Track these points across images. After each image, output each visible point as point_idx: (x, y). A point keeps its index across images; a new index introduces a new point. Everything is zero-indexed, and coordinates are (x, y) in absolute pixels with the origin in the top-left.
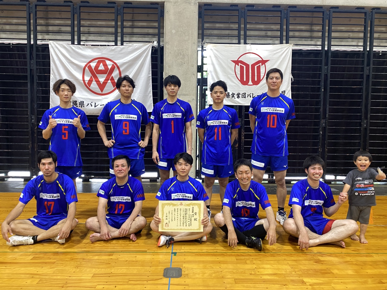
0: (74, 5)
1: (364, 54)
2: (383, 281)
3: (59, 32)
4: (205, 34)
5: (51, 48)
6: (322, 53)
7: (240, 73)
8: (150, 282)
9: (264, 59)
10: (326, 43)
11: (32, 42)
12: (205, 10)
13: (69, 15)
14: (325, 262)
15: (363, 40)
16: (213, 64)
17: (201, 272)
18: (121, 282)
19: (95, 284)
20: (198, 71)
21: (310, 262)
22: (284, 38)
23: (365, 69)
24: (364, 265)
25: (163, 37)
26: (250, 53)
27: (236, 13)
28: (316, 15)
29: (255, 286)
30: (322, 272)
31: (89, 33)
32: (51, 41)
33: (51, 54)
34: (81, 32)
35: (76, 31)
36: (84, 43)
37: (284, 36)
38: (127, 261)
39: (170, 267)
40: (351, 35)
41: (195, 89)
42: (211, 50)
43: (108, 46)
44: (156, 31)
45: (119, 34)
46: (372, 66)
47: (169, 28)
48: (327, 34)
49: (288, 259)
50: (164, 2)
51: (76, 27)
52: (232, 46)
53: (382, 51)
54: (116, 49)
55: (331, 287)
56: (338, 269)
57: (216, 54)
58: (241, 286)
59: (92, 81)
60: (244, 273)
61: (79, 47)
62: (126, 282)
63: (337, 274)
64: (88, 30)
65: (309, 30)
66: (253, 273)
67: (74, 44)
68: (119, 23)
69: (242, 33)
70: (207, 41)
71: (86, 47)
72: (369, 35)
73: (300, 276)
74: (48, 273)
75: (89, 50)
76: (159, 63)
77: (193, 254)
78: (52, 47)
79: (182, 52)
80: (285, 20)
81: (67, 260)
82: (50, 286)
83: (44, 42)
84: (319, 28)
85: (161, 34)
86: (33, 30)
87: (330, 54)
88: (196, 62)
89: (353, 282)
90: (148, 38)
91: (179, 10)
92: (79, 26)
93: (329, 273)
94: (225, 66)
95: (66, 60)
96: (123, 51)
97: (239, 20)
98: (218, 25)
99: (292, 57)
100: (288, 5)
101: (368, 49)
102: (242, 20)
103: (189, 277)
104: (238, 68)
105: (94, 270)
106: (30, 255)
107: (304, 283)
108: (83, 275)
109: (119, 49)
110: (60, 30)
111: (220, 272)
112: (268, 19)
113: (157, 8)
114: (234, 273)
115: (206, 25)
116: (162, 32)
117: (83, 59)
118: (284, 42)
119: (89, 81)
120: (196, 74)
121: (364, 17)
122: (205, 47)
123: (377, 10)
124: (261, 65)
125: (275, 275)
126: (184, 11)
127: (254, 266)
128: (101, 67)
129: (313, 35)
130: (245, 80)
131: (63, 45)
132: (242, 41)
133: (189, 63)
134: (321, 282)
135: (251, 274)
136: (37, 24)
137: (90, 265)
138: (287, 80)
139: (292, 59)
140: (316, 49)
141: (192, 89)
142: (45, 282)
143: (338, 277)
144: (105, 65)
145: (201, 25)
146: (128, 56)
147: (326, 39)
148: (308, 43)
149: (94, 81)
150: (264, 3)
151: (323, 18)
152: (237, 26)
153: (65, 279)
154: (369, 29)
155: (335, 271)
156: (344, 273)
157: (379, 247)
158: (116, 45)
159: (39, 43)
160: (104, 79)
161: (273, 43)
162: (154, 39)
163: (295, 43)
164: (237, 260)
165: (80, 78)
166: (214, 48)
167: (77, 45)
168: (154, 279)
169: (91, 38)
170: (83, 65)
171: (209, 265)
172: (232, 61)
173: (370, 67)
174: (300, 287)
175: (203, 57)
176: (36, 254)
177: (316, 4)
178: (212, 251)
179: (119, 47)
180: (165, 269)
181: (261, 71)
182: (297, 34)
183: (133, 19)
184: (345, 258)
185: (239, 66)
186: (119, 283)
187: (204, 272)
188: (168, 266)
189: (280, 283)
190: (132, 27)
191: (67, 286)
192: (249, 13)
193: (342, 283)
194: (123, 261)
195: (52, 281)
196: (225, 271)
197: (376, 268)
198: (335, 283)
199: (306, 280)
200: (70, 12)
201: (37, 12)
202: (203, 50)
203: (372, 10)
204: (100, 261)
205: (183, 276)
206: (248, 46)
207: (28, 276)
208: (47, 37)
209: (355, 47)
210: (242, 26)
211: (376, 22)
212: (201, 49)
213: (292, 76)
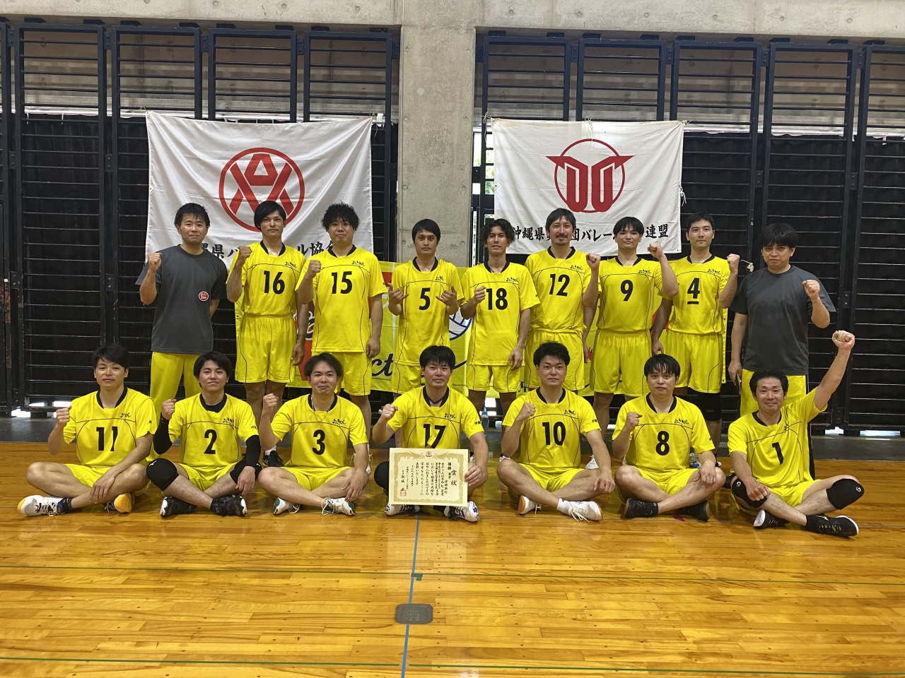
0: (201, 33)
1: (845, 143)
2: (848, 639)
3: (168, 92)
4: (490, 96)
5: (151, 127)
6: (751, 141)
7: (566, 185)
8: (367, 631)
9: (620, 155)
10: (761, 117)
11: (109, 113)
12: (491, 43)
13: (191, 54)
14: (731, 599)
15: (844, 112)
16: (507, 165)
17: (472, 614)
18: (310, 629)
19: (257, 632)
20: (474, 180)
21: (700, 597)
22: (667, 105)
23: (847, 176)
24: (812, 604)
25: (397, 103)
26: (590, 140)
27: (560, 51)
28: (739, 55)
29: (581, 642)
30: (723, 617)
31: (234, 95)
32: (150, 112)
33: (151, 140)
34: (217, 92)
35: (205, 89)
36: (223, 115)
37: (667, 101)
38: (319, 589)
39: (408, 602)
40: (819, 99)
41: (467, 219)
42: (502, 131)
43: (276, 122)
44: (383, 88)
45: (300, 96)
46: (863, 171)
47: (411, 84)
48: (762, 98)
49: (655, 591)
50: (400, 26)
51: (205, 79)
52: (550, 125)
53: (888, 138)
54: (292, 129)
55: (738, 647)
56: (757, 613)
57: (514, 142)
58: (552, 642)
59: (241, 200)
60: (560, 617)
61: (212, 125)
62: (320, 630)
63: (753, 622)
64: (232, 85)
65: (724, 90)
66: (579, 617)
67: (201, 118)
68: (300, 72)
69: (573, 93)
70: (495, 113)
71: (228, 126)
72: (857, 100)
73: (675, 624)
74: (160, 609)
75: (235, 131)
76: (388, 161)
77: (457, 578)
78: (153, 124)
79: (440, 137)
80: (669, 67)
81: (196, 586)
82: (167, 635)
83: (134, 114)
84: (747, 83)
85: (392, 97)
86: (112, 86)
87: (768, 144)
88: (468, 159)
89: (784, 639)
90: (364, 106)
91: (434, 45)
92: (213, 77)
93: (737, 620)
94: (534, 170)
95: (183, 154)
96: (310, 135)
97: (567, 67)
98: (518, 76)
99: (684, 150)
100: (676, 33)
101: (855, 133)
102: (574, 65)
103: (448, 623)
104: (562, 173)
105: (253, 605)
106: (119, 575)
107: (683, 638)
108: (231, 614)
109: (300, 130)
110: (170, 85)
111: (512, 614)
112: (631, 63)
113: (385, 40)
114: (540, 617)
115: (493, 76)
116: (395, 92)
117: (219, 152)
118: (667, 114)
119: (233, 199)
120: (468, 186)
121: (846, 61)
122: (490, 126)
123: (876, 45)
124: (614, 168)
125: (625, 622)
126: (444, 46)
127: (584, 604)
128: (261, 171)
129: (732, 100)
130: (577, 200)
131: (177, 121)
132: (573, 113)
133: (453, 162)
134: (717, 636)
135: (574, 619)
136: (122, 74)
137: (244, 596)
138: (672, 202)
139: (683, 154)
140: (738, 130)
141: (460, 220)
142: (156, 626)
143: (754, 629)
144: (270, 166)
145: (481, 76)
146: (319, 146)
147: (761, 108)
148: (721, 118)
149: (245, 201)
150: (622, 29)
151: (754, 63)
152: (561, 78)
153: (196, 622)
154: (858, 85)
155: (751, 617)
156: (770, 621)
157: (851, 571)
158: (293, 120)
159: (124, 115)
160: (267, 196)
161: (643, 118)
162: (378, 108)
163: (690, 117)
164: (547, 591)
165: (215, 193)
166: (511, 128)
167: (208, 121)
168: (377, 626)
169: (237, 104)
170: (221, 165)
171: (490, 601)
172: (550, 158)
173: (858, 174)
174: (675, 645)
175: (484, 149)
176: (133, 573)
177: (739, 32)
178: (496, 572)
179: (301, 125)
180: (398, 607)
181: (614, 180)
182: (696, 96)
183: (330, 63)
184: (775, 591)
185: (564, 168)
186: (306, 632)
187: (479, 614)
188: (405, 600)
189: (634, 638)
190: (329, 80)
191: (201, 635)
192: (588, 52)
193: (760, 640)
194: (313, 589)
195: (169, 625)
196: (521, 612)
197: (836, 613)
198: (747, 640)
199: (686, 632)
200: (193, 47)
201: (121, 46)
202: (484, 134)
203: (865, 45)
204: (264, 589)
205: (434, 621)
206: (585, 125)
207: (120, 614)
208: (141, 101)
209: (827, 128)
210: (574, 78)
211: (874, 72)
212: (480, 130)
213: (682, 192)
